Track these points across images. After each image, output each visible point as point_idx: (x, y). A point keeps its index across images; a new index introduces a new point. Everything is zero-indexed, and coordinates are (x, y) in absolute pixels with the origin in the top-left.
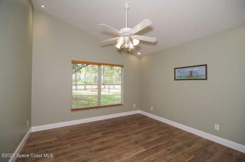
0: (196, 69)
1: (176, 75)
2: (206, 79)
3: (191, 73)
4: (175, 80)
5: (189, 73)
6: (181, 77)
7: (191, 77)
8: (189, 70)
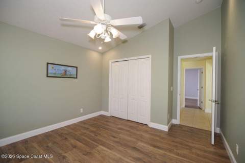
0: (69, 69)
1: (49, 72)
2: (76, 78)
3: (66, 71)
4: (47, 76)
5: (64, 71)
6: (55, 74)
7: (65, 76)
8: (63, 68)
